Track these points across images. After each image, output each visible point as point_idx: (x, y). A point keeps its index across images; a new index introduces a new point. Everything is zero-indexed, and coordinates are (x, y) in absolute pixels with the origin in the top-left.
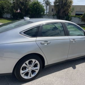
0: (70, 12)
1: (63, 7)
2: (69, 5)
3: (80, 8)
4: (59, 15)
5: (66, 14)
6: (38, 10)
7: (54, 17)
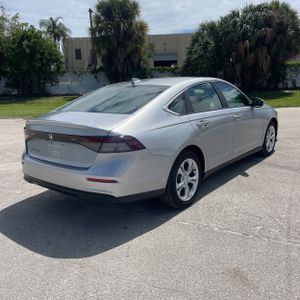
0: (145, 57)
1: (122, 44)
2: (140, 37)
3: (165, 44)
4: (113, 69)
5: (132, 64)
6: (38, 56)
7: (96, 77)
